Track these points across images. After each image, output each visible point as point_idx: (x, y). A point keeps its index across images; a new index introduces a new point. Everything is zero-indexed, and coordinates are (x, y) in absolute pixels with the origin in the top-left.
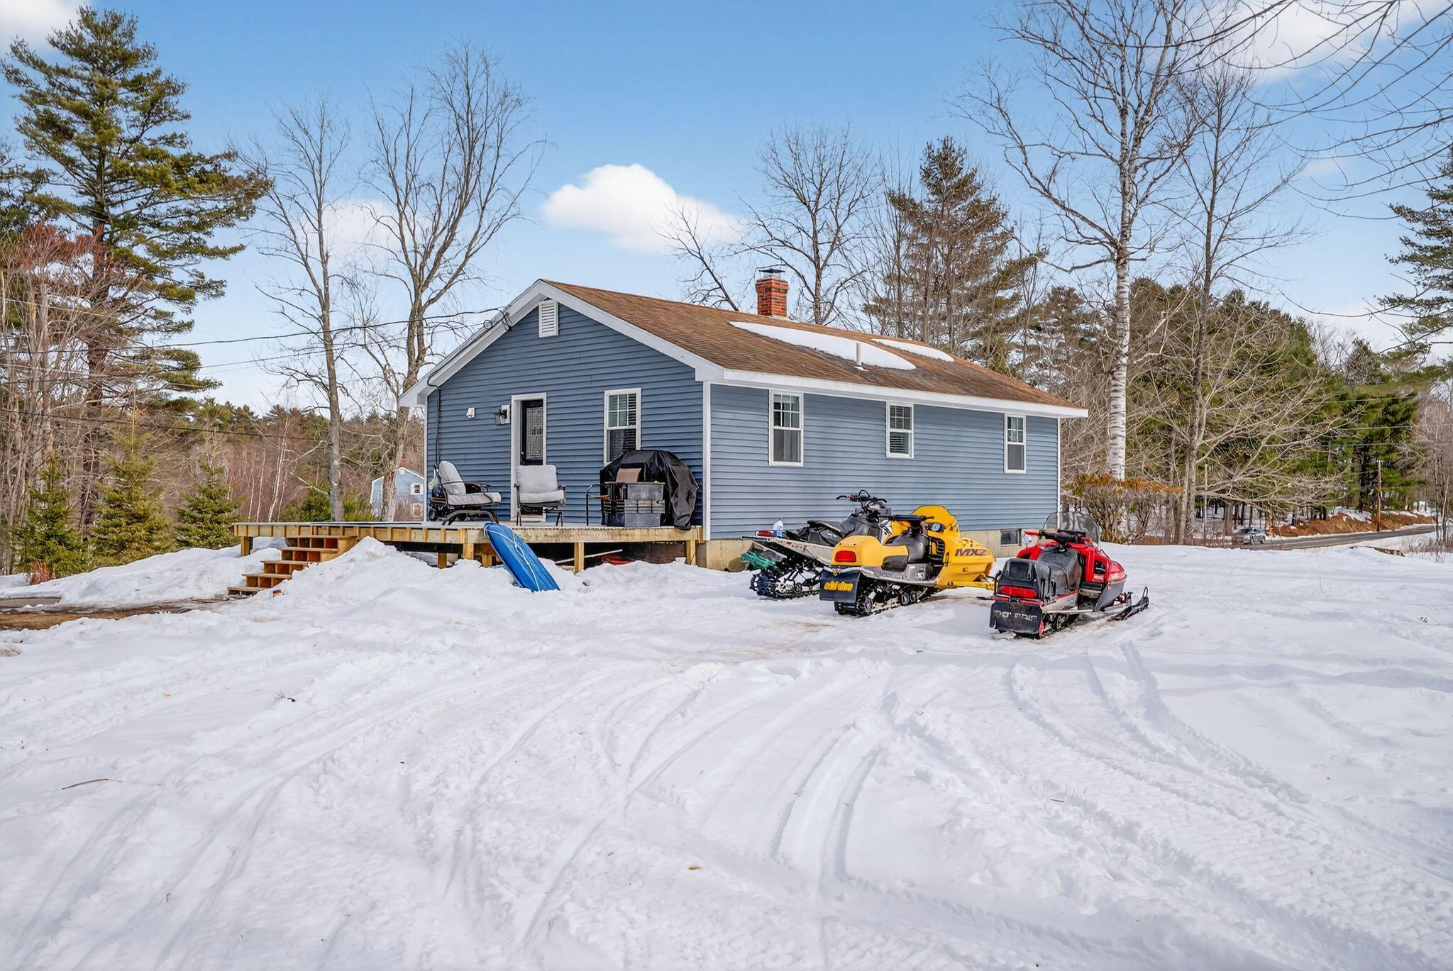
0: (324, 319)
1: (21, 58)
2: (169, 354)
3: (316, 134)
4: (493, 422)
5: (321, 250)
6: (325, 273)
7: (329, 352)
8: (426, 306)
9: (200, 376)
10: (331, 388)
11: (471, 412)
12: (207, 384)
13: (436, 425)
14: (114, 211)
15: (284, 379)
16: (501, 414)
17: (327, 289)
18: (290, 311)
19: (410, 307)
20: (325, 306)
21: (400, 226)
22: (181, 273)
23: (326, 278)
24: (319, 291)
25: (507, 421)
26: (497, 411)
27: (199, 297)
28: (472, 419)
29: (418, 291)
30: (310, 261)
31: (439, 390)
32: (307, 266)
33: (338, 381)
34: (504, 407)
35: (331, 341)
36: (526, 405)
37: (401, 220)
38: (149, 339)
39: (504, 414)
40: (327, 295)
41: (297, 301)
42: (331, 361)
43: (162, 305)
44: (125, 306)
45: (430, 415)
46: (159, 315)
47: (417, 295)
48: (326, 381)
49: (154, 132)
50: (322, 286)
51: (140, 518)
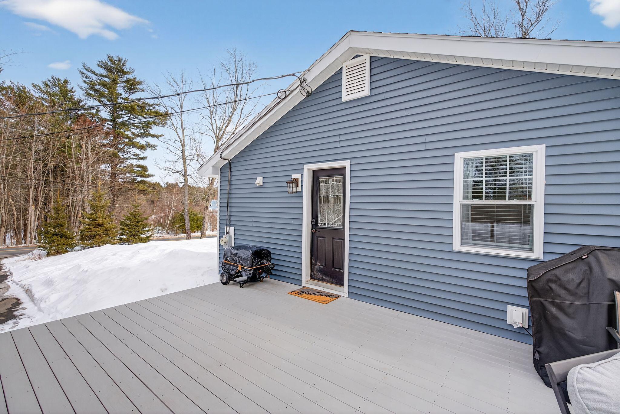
0: (183, 151)
1: (87, 70)
2: (139, 166)
3: (180, 85)
4: (286, 189)
5: (182, 126)
6: (183, 134)
7: (184, 162)
8: (220, 146)
9: (147, 173)
10: (185, 176)
11: (259, 180)
12: (150, 176)
13: (227, 192)
14: (120, 120)
15: (167, 172)
16: (292, 182)
17: (184, 140)
18: (170, 148)
19: (214, 147)
20: (183, 146)
21: (211, 119)
22: (142, 141)
23: (183, 136)
24: (181, 140)
25: (299, 189)
26: (289, 179)
27: (148, 149)
28: (260, 187)
29: (218, 141)
30: (178, 130)
31: (230, 163)
32: (176, 131)
33: (188, 173)
34: (294, 176)
35: (185, 158)
36: (315, 174)
37: (211, 117)
38: (131, 161)
39: (295, 182)
40: (184, 142)
41: (174, 144)
42: (185, 166)
43: (138, 151)
44: (122, 150)
45: (223, 183)
46: (136, 155)
47: (217, 143)
48: (184, 173)
49: (133, 97)
50: (182, 139)
51: (100, 225)
